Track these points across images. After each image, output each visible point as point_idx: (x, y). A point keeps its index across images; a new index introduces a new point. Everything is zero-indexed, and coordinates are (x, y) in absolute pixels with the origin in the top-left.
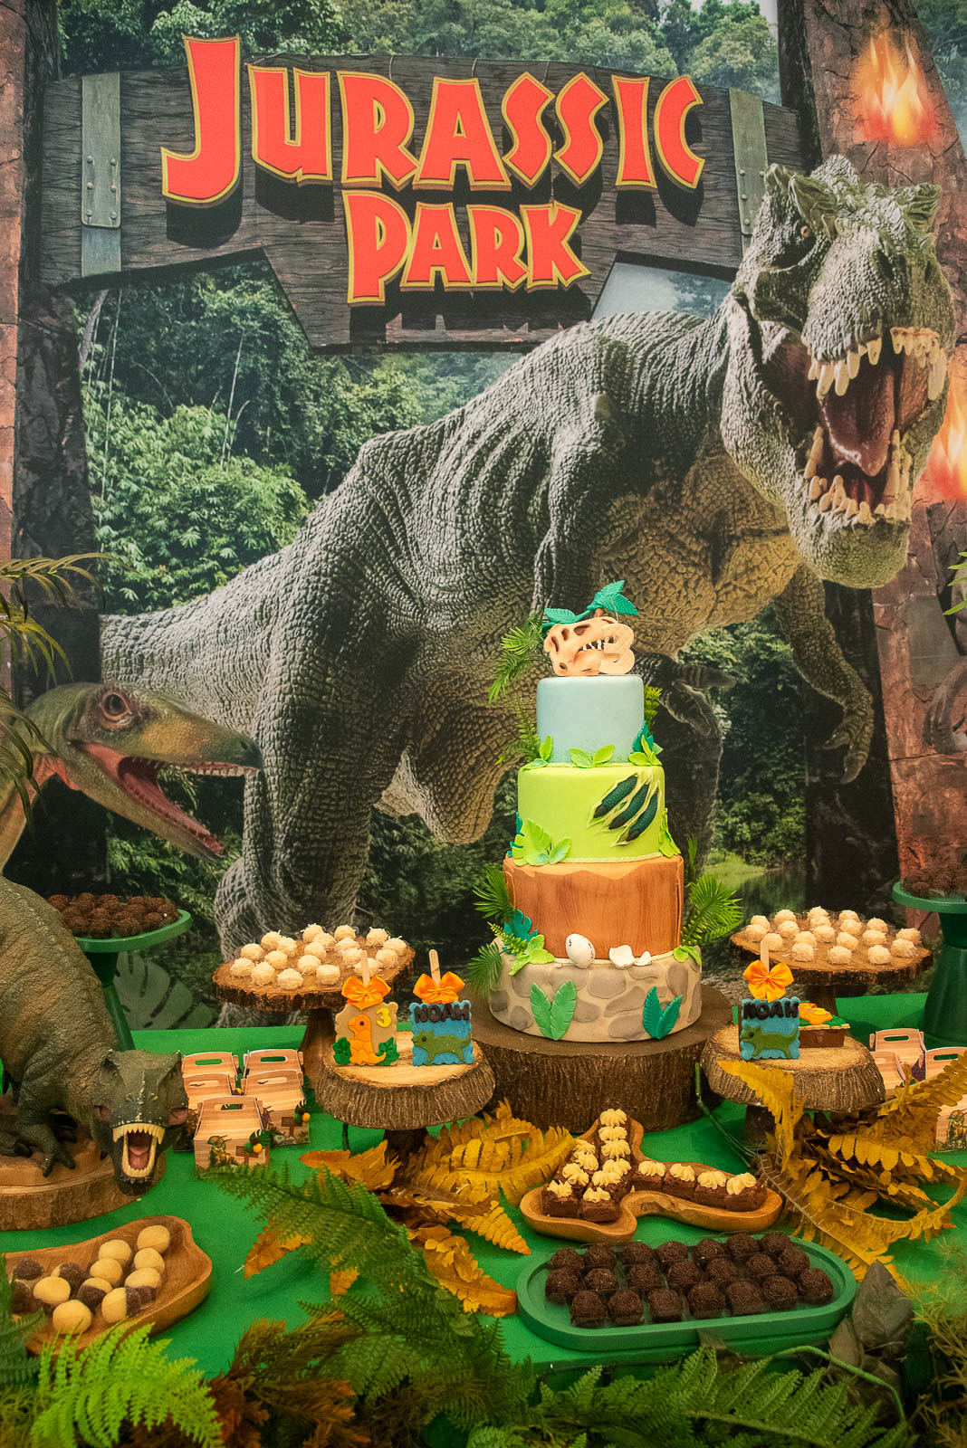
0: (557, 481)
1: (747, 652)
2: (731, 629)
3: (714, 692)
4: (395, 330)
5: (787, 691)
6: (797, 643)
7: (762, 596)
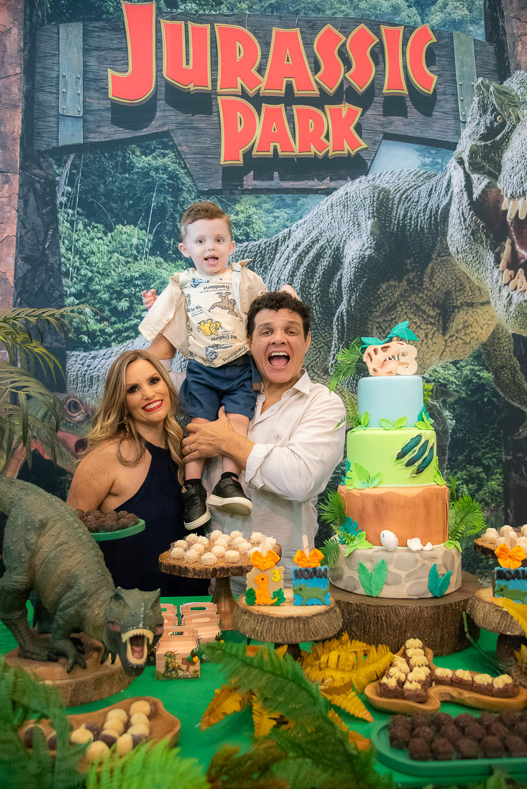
0: (347, 273)
1: (464, 377)
2: (455, 363)
3: (444, 402)
4: (249, 181)
5: (490, 402)
6: (496, 372)
7: (473, 343)
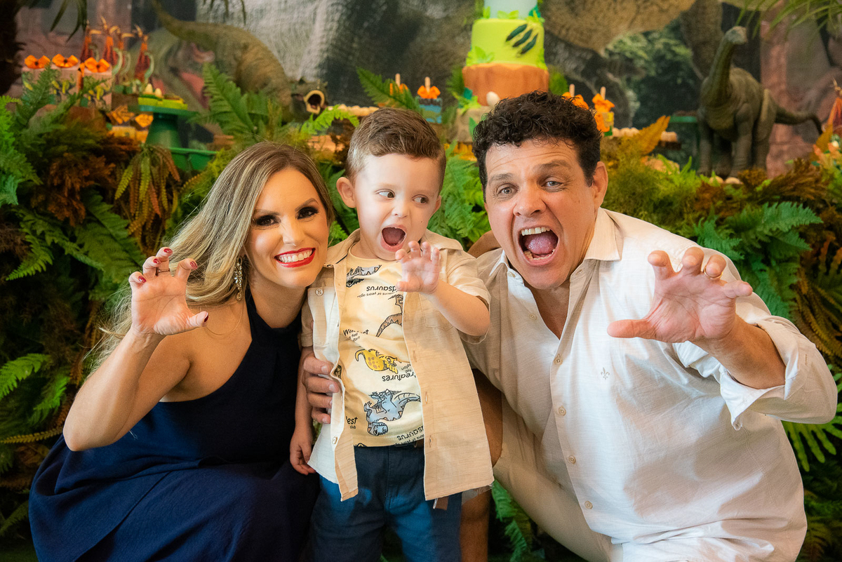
2: (646, 34)
